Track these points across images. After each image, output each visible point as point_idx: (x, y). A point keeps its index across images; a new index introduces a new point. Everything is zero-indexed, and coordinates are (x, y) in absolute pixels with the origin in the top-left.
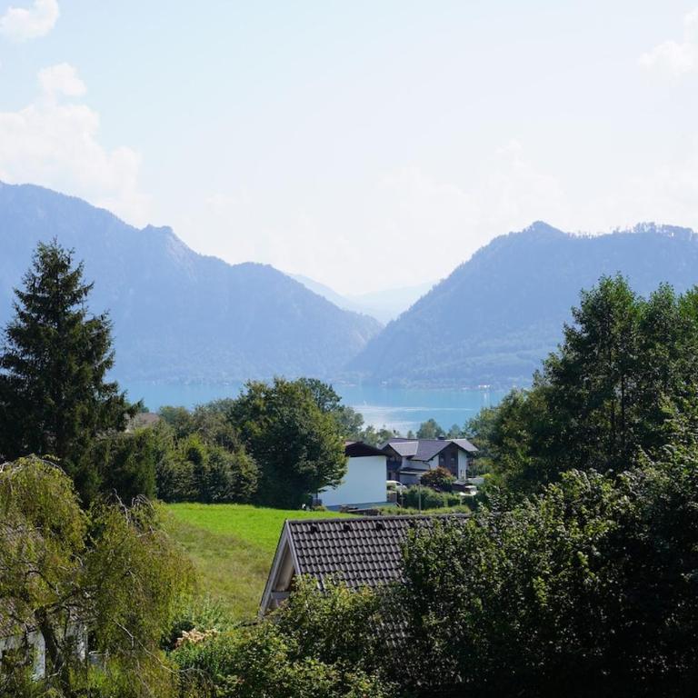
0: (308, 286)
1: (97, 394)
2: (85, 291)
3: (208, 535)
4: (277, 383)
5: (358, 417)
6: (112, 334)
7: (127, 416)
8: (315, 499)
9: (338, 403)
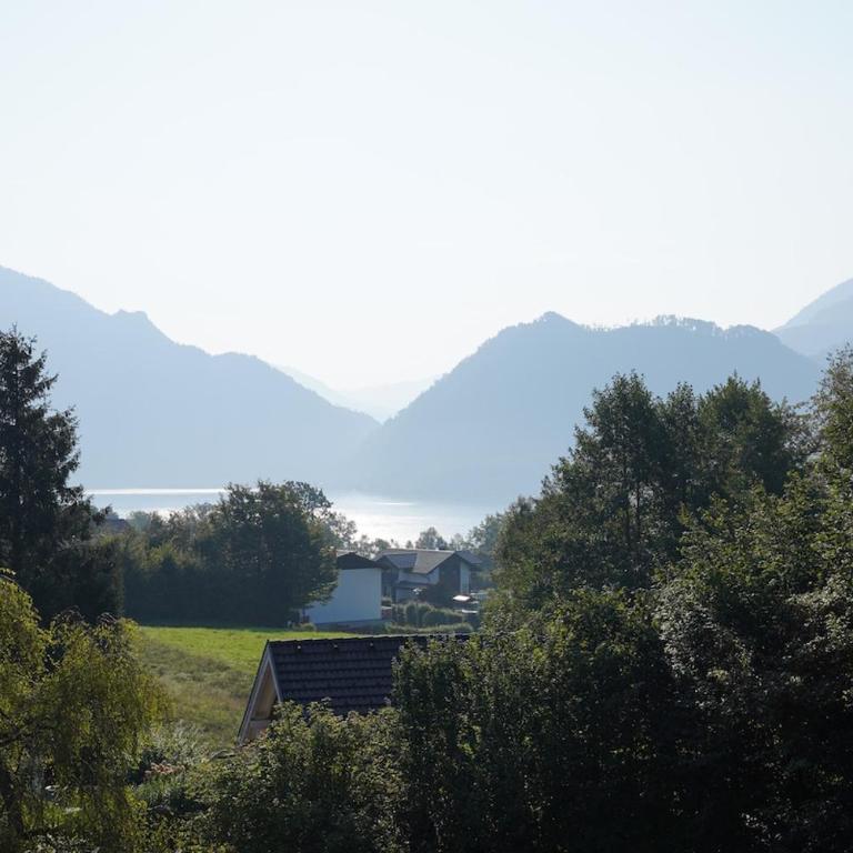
0: (297, 380)
1: (59, 498)
2: (48, 384)
3: (182, 655)
4: (261, 486)
5: (351, 524)
6: (77, 432)
7: (93, 524)
8: (301, 615)
9: (328, 510)
